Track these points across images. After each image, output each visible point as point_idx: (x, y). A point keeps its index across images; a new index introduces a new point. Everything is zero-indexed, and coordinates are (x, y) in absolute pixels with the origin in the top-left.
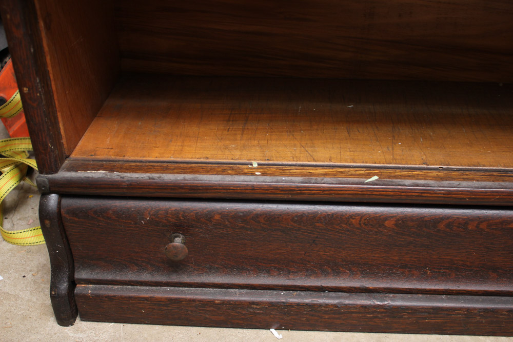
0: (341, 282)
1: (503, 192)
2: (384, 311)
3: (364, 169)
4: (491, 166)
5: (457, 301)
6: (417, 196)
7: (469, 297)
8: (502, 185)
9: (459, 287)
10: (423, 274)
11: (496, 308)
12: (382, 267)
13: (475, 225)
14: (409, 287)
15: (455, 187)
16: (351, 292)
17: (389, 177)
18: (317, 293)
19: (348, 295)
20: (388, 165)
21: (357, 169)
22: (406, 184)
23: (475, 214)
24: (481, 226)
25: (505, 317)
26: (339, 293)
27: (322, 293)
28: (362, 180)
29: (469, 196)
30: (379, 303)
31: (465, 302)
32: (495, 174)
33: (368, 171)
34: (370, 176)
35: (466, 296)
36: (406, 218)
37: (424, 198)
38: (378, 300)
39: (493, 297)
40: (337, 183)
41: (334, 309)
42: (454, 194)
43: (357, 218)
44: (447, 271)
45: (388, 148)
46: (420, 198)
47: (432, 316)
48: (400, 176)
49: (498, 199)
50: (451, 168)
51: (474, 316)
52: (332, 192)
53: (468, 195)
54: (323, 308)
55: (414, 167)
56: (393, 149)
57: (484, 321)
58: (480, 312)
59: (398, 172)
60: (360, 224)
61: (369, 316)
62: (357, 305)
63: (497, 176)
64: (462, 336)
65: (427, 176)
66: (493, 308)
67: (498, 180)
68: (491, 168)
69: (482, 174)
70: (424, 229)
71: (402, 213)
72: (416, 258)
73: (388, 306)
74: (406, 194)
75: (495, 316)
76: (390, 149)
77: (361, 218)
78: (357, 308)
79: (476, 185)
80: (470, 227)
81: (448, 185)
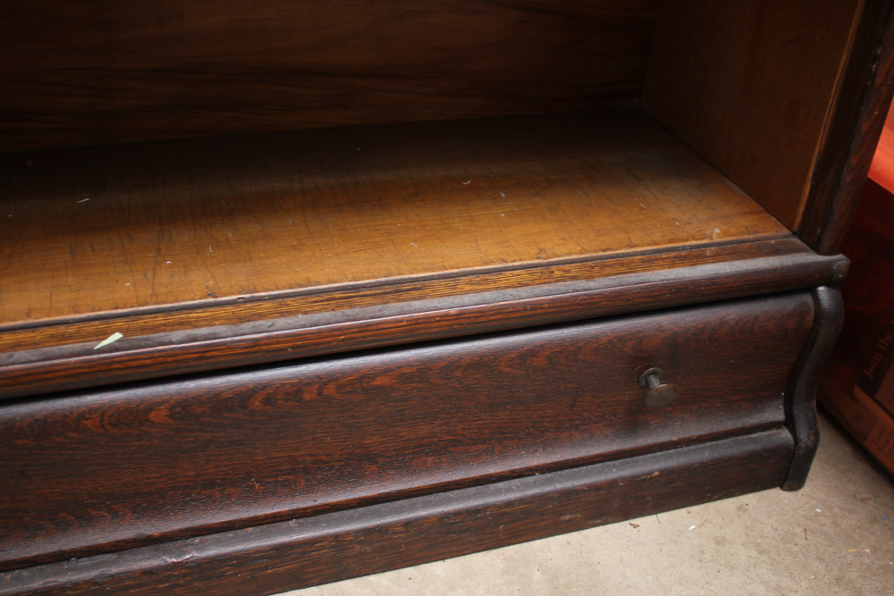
0: (97, 536)
1: (349, 328)
2: (188, 571)
3: (97, 323)
4: (330, 282)
5: (316, 525)
6: (196, 359)
7: (336, 515)
8: (348, 316)
9: (315, 501)
10: (248, 491)
11: (384, 524)
12: (170, 493)
13: (315, 391)
14: (227, 520)
15: (263, 332)
16: (122, 550)
17: (144, 330)
18: (54, 565)
19: (114, 556)
20: (142, 308)
21: (81, 325)
22: (174, 340)
23: (313, 372)
24: (326, 392)
25: (402, 535)
26: (97, 557)
27: (65, 563)
28: (88, 345)
29: (291, 344)
30: (174, 560)
31: (329, 526)
32: (337, 295)
33: (102, 325)
34: (105, 335)
35: (332, 514)
36: (187, 401)
37: (212, 360)
38: (170, 554)
39: (378, 506)
40: (40, 358)
41: (92, 588)
42: (263, 345)
43: (93, 416)
44: (290, 477)
45: (145, 274)
46: (204, 362)
47: (277, 560)
48: (164, 325)
49: (343, 340)
50: (259, 297)
51: (350, 546)
52: (32, 378)
53: (288, 342)
54: (69, 592)
55: (190, 305)
56: (154, 275)
57: (368, 549)
58: (357, 537)
59: (160, 319)
60: (103, 426)
61: (161, 586)
62: (133, 572)
63: (342, 298)
64: (339, 583)
65: (215, 319)
66: (378, 526)
67: (341, 306)
68: (330, 286)
69: (314, 300)
70: (226, 414)
71: (179, 393)
72: (226, 466)
73: (192, 562)
74: (175, 359)
75: (386, 537)
76: (150, 275)
77: (103, 414)
78: (134, 579)
79: (303, 322)
80: (307, 397)
81: (251, 330)
